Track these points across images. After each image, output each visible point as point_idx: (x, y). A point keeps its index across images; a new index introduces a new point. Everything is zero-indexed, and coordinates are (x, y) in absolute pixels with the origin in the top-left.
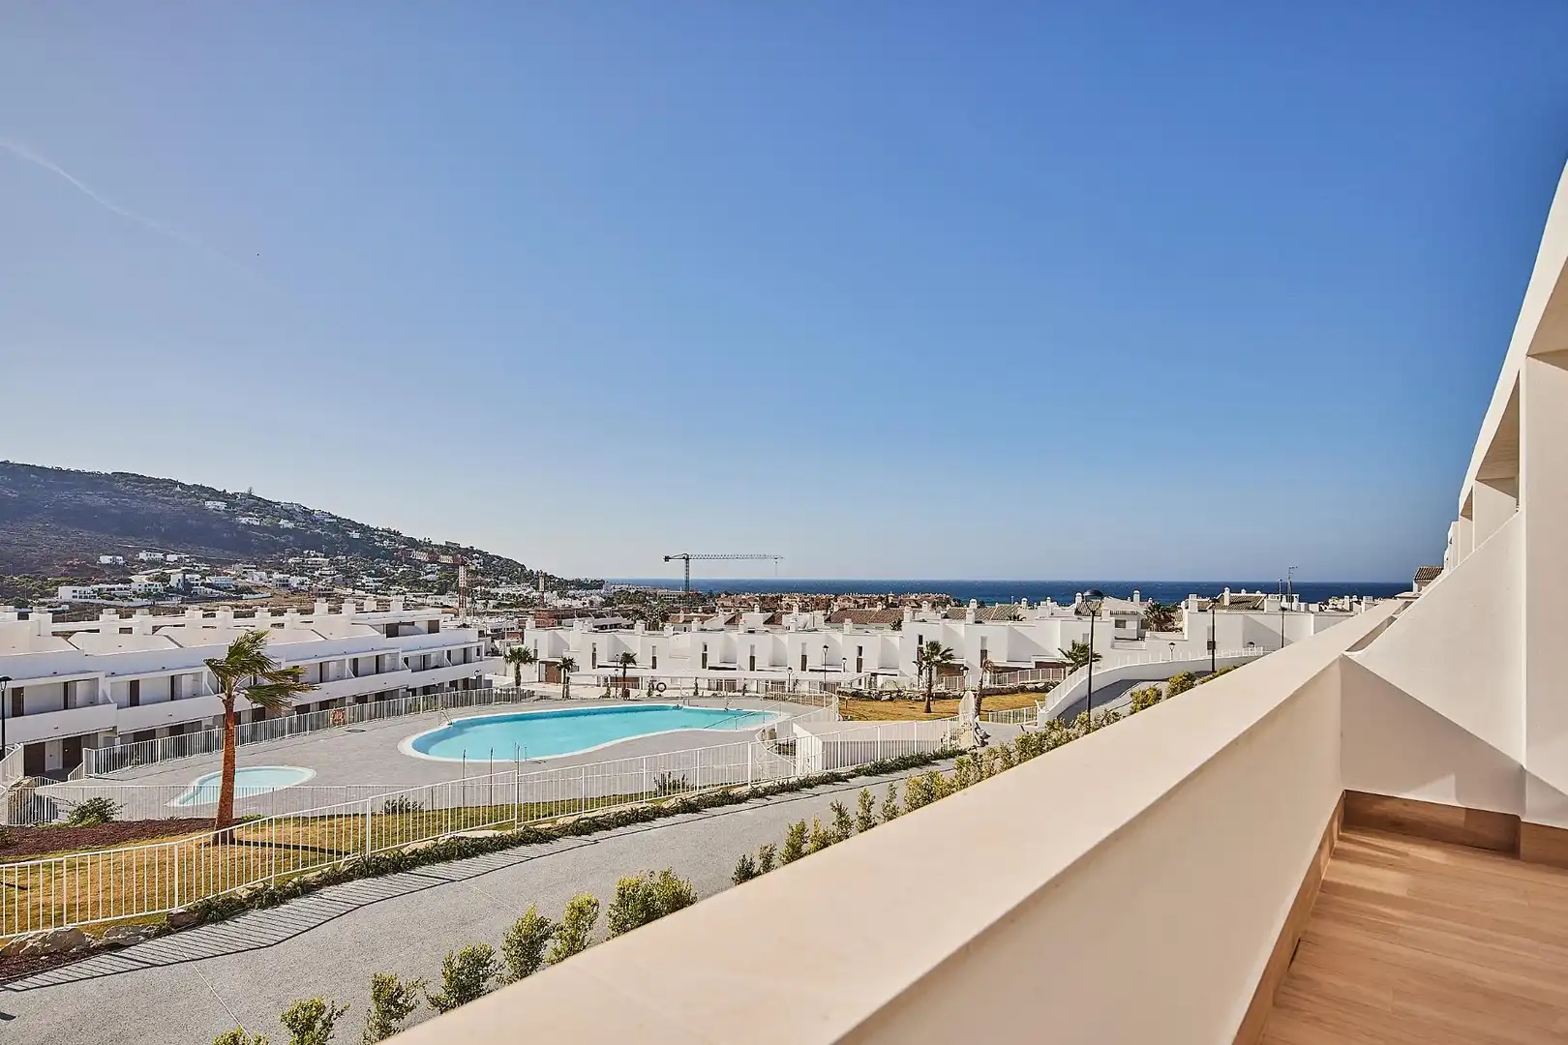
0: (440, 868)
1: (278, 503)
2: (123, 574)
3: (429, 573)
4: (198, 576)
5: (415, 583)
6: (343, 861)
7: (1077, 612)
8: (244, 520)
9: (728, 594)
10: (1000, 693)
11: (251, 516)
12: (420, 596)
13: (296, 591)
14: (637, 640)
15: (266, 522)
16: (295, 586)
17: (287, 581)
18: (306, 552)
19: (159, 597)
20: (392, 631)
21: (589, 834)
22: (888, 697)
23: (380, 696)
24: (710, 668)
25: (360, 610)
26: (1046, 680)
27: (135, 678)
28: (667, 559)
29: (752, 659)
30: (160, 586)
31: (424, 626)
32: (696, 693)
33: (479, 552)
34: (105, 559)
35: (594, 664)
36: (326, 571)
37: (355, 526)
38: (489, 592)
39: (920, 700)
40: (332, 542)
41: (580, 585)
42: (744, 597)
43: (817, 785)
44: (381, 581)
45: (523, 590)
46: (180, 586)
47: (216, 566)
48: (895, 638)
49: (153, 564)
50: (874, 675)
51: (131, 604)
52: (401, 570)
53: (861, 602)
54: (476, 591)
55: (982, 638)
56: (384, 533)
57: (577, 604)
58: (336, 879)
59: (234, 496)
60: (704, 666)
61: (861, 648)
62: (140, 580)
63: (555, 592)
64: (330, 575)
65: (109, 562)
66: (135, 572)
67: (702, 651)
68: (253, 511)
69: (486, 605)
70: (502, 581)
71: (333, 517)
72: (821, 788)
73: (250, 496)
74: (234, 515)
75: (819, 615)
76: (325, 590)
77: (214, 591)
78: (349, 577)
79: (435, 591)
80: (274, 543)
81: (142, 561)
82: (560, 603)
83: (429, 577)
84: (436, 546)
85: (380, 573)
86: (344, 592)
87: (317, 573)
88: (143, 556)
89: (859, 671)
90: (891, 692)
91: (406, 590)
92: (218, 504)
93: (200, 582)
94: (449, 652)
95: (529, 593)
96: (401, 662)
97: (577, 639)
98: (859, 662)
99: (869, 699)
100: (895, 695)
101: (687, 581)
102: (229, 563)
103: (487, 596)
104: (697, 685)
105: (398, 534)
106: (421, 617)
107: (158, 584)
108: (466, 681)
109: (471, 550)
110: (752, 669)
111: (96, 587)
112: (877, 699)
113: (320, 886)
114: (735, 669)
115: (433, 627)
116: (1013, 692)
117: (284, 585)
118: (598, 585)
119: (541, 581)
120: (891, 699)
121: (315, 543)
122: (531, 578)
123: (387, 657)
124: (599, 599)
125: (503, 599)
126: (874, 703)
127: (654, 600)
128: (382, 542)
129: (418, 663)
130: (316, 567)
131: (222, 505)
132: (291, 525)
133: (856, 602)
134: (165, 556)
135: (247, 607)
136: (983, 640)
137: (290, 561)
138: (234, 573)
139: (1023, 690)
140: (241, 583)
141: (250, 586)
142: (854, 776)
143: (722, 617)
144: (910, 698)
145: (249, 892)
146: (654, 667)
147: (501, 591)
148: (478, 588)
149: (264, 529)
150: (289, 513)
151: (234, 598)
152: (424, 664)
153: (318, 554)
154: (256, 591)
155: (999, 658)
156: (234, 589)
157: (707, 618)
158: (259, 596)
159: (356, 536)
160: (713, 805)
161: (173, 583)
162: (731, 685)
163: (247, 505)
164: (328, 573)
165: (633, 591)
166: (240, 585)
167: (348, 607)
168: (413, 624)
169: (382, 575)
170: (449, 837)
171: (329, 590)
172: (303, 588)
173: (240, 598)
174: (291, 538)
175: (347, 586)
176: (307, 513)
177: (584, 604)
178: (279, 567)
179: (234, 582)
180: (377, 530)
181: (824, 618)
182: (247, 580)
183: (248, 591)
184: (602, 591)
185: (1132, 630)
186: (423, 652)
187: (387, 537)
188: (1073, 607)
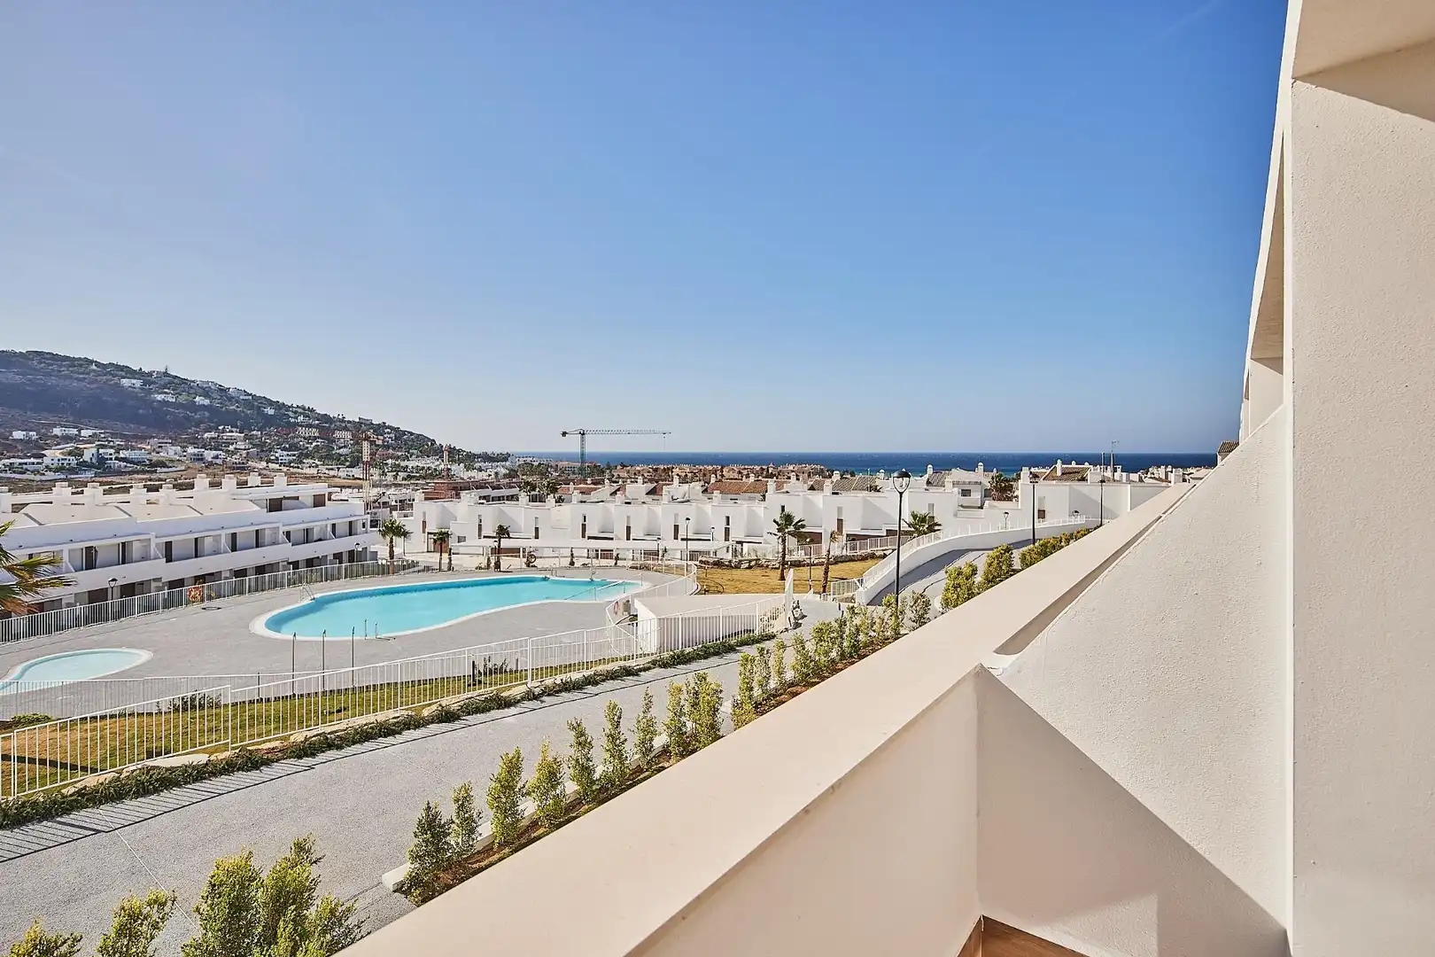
1: (193, 382)
2: (35, 449)
4: (112, 451)
5: (328, 457)
7: (928, 483)
8: (159, 397)
9: (623, 466)
10: (851, 559)
11: (166, 393)
13: (211, 464)
14: (521, 513)
15: (183, 398)
16: (210, 460)
17: (202, 455)
18: (221, 428)
19: (72, 470)
20: (275, 505)
22: (747, 565)
23: (260, 570)
24: (589, 538)
25: (241, 486)
28: (564, 434)
29: (628, 528)
30: (73, 461)
31: (310, 501)
32: (572, 563)
33: (389, 427)
34: (18, 435)
36: (241, 445)
37: (271, 403)
38: (399, 465)
39: (777, 568)
40: (246, 419)
41: (486, 457)
42: (638, 468)
43: (604, 681)
44: (294, 455)
45: (431, 463)
46: (94, 461)
47: (132, 440)
48: (759, 508)
49: (67, 439)
50: (741, 543)
51: (43, 478)
52: (314, 444)
53: (745, 472)
54: (387, 464)
55: (838, 508)
56: (298, 409)
57: (482, 476)
59: (150, 374)
60: (583, 536)
61: (728, 518)
62: (53, 455)
63: (462, 465)
64: (245, 449)
65: (22, 437)
66: (49, 447)
67: (581, 521)
68: (169, 389)
69: (395, 477)
70: (413, 454)
72: (609, 684)
73: (166, 374)
74: (150, 392)
75: (697, 486)
76: (239, 463)
77: (128, 465)
78: (263, 451)
79: (348, 464)
80: (187, 418)
81: (56, 436)
82: (466, 475)
83: (341, 451)
84: (349, 422)
85: (293, 447)
86: (257, 465)
87: (231, 448)
88: (57, 431)
90: (750, 561)
91: (319, 463)
92: (134, 381)
93: (113, 457)
94: (334, 525)
95: (438, 465)
96: (282, 537)
97: (464, 513)
98: (727, 531)
99: (730, 567)
100: (753, 563)
101: (582, 454)
102: (143, 438)
103: (397, 469)
104: (572, 555)
105: (312, 410)
106: (307, 491)
107: (71, 458)
108: (351, 553)
109: (384, 425)
110: (628, 539)
111: (7, 461)
112: (737, 567)
114: (612, 539)
115: (319, 501)
116: (864, 558)
117: (198, 459)
118: (504, 458)
119: (446, 454)
120: (750, 567)
121: (232, 420)
122: (440, 452)
123: (267, 532)
124: (504, 471)
125: (412, 472)
126: (734, 572)
127: (556, 471)
128: (297, 418)
129: (301, 536)
130: (233, 441)
131: (138, 383)
132: (207, 402)
133: (740, 473)
134: (79, 431)
135: (156, 480)
136: (840, 509)
137: (206, 435)
138: (149, 447)
139: (872, 556)
140: (155, 457)
141: (164, 459)
142: (649, 669)
143: (607, 488)
144: (767, 566)
146: (537, 537)
147: (411, 464)
148: (390, 461)
149: (181, 406)
150: (206, 392)
151: (148, 472)
152: (307, 537)
153: (234, 429)
154: (170, 465)
155: (851, 528)
156: (148, 462)
157: (596, 489)
158: (174, 469)
159: (270, 411)
160: (478, 710)
161: (87, 457)
162: (606, 554)
163: (162, 383)
164: (243, 447)
165: (536, 464)
166: (154, 459)
167: (229, 482)
168: (297, 498)
169: (297, 449)
170: (135, 768)
171: (243, 463)
172: (218, 461)
173: (155, 471)
174: (207, 414)
175: (261, 459)
176: (223, 390)
177: (490, 475)
178: (194, 442)
179: (148, 457)
180: (292, 406)
181: (701, 489)
182: (162, 454)
183: (162, 464)
184: (508, 463)
185: (976, 496)
186: (305, 526)
187: (301, 413)
188: (927, 476)
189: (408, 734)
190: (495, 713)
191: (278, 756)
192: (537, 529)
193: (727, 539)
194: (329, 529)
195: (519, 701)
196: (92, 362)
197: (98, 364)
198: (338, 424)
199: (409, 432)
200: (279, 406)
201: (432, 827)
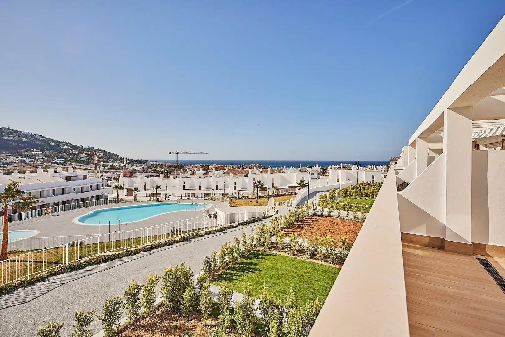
0: (95, 267)
1: (21, 132)
3: (82, 158)
5: (77, 161)
6: (57, 267)
7: (300, 171)
8: (6, 138)
9: (191, 165)
10: (278, 196)
11: (9, 136)
12: (78, 166)
13: (29, 164)
14: (160, 181)
15: (16, 138)
16: (28, 162)
17: (25, 160)
18: (32, 150)
20: (69, 179)
21: (150, 251)
23: (64, 203)
24: (186, 190)
25: (56, 172)
26: (292, 192)
28: (170, 153)
29: (200, 187)
31: (82, 177)
32: (181, 198)
33: (101, 150)
35: (145, 189)
36: (41, 157)
37: (52, 140)
38: (105, 164)
39: (254, 199)
40: (43, 146)
41: (139, 162)
42: (196, 166)
44: (63, 161)
45: (118, 164)
48: (246, 179)
50: (240, 191)
52: (71, 156)
53: (234, 167)
54: (100, 164)
55: (273, 179)
56: (64, 143)
57: (138, 168)
58: (55, 274)
60: (184, 189)
61: (235, 182)
63: (130, 164)
64: (42, 158)
67: (183, 184)
68: (10, 134)
69: (104, 169)
70: (110, 160)
71: (43, 137)
72: (228, 230)
73: (9, 129)
75: (221, 172)
76: (40, 164)
78: (50, 159)
79: (85, 164)
80: (18, 146)
82: (132, 168)
83: (82, 159)
84: (84, 148)
85: (62, 157)
86: (47, 164)
87: (37, 158)
89: (235, 190)
91: (73, 163)
94: (91, 186)
95: (121, 164)
96: (72, 190)
97: (139, 181)
98: (235, 187)
99: (238, 199)
100: (246, 197)
101: (177, 160)
103: (104, 166)
104: (181, 195)
105: (70, 144)
106: (80, 173)
108: (98, 196)
109: (98, 150)
110: (200, 189)
112: (241, 199)
113: (48, 277)
114: (194, 190)
115: (85, 177)
116: (282, 195)
117: (23, 162)
118: (145, 162)
119: (125, 160)
120: (245, 199)
121: (37, 147)
122: (121, 160)
123: (67, 189)
124: (146, 167)
125: (110, 167)
126: (240, 200)
127: (165, 167)
128: (63, 146)
129: (79, 190)
130: (38, 155)
132: (26, 140)
135: (7, 170)
137: (26, 153)
138: (2, 157)
139: (285, 195)
140: (5, 161)
141: (9, 162)
142: (238, 226)
143: (189, 173)
144: (251, 198)
145: (19, 282)
146: (167, 190)
147: (110, 164)
148: (101, 163)
149: (15, 141)
150: (25, 135)
151: (2, 167)
152: (81, 191)
153: (37, 151)
154: (11, 164)
155: (277, 185)
156: (2, 163)
157: (184, 173)
158: (13, 166)
159: (53, 144)
160: (193, 238)
162: (193, 195)
163: (7, 132)
164: (42, 157)
165: (158, 164)
166: (5, 162)
167: (51, 171)
168: (77, 176)
169: (63, 158)
170: (98, 255)
171: (42, 164)
172: (31, 163)
173: (5, 167)
174: (26, 144)
175: (49, 162)
176: (33, 136)
177: (140, 168)
178: (21, 155)
179: (2, 161)
180: (61, 142)
181: (223, 173)
182: (8, 160)
183: (8, 164)
184: (147, 164)
185: (316, 175)
186: (81, 186)
187: (65, 145)
188: (299, 169)
190: (198, 239)
191: (138, 251)
192: (167, 187)
194: (90, 187)
195: (204, 235)
198: (80, 149)
199: (108, 152)
200: (56, 142)
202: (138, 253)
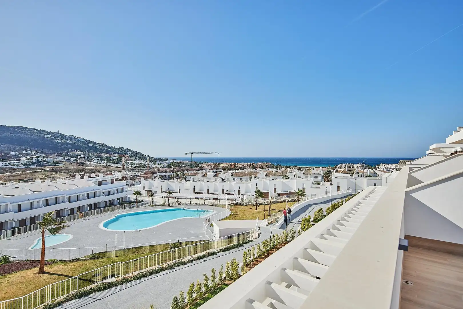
1: (67, 135)
2: (18, 158)
3: (114, 157)
4: (42, 158)
5: (110, 160)
6: (70, 294)
7: (304, 174)
8: (56, 141)
9: (205, 163)
10: (278, 202)
11: (58, 139)
12: (111, 164)
13: (72, 163)
14: (174, 184)
15: (63, 141)
16: (72, 161)
17: (70, 160)
18: (75, 150)
19: (29, 165)
20: (100, 183)
22: (245, 205)
23: (96, 204)
26: (292, 198)
27: (19, 203)
28: (186, 154)
29: (208, 190)
30: (29, 162)
31: (110, 182)
33: (129, 150)
34: (12, 153)
35: (161, 191)
37: (91, 142)
39: (255, 206)
40: (84, 148)
41: (160, 160)
42: (210, 164)
44: (99, 159)
45: (143, 162)
46: (36, 162)
47: (48, 154)
48: (249, 184)
49: (27, 154)
50: (244, 195)
51: (20, 167)
52: (105, 156)
53: (245, 165)
54: (129, 162)
55: (274, 185)
56: (100, 145)
59: (53, 133)
60: (194, 193)
61: (239, 187)
62: (23, 160)
63: (153, 163)
64: (83, 158)
65: (13, 154)
66: (22, 157)
67: (193, 187)
68: (59, 138)
69: (131, 167)
70: (136, 159)
71: (84, 140)
73: (58, 133)
74: (53, 139)
75: (229, 174)
77: (47, 163)
78: (89, 158)
79: (116, 162)
80: (65, 147)
81: (24, 154)
82: (154, 166)
83: (114, 158)
84: (116, 148)
85: (99, 157)
86: (87, 163)
87: (79, 157)
88: (24, 152)
90: (246, 203)
91: (107, 162)
92: (48, 135)
93: (42, 160)
95: (145, 163)
96: (102, 193)
97: (156, 184)
98: (239, 191)
99: (240, 205)
102: (51, 154)
103: (132, 164)
104: (191, 199)
105: (104, 145)
106: (109, 178)
107: (29, 161)
108: (122, 198)
109: (127, 149)
110: (208, 193)
111: (9, 162)
112: (243, 205)
114: (203, 193)
115: (112, 182)
116: (282, 202)
117: (69, 161)
118: (166, 160)
119: (149, 159)
121: (79, 148)
122: (145, 158)
123: (98, 192)
124: (166, 165)
125: (137, 165)
126: (241, 207)
127: (183, 164)
128: (100, 147)
129: (107, 193)
130: (80, 155)
131: (49, 136)
132: (71, 142)
133: (243, 165)
134: (31, 152)
135: (57, 168)
137: (71, 153)
138: (53, 157)
139: (285, 201)
140: (55, 160)
141: (58, 161)
144: (252, 205)
146: (179, 193)
147: (136, 162)
149: (62, 143)
150: (70, 138)
151: (53, 165)
153: (80, 151)
154: (60, 163)
155: (278, 191)
156: (53, 162)
157: (197, 174)
158: (61, 164)
159: (92, 145)
161: (34, 161)
163: (57, 136)
164: (83, 157)
165: (176, 162)
166: (55, 161)
167: (86, 177)
168: (106, 181)
169: (100, 157)
170: (101, 283)
171: (83, 162)
172: (75, 162)
173: (55, 165)
174: (71, 146)
175: (88, 161)
176: (76, 138)
177: (162, 166)
178: (67, 155)
179: (53, 160)
180: (98, 143)
181: (231, 175)
182: (57, 159)
183: (57, 163)
184: (167, 162)
185: (319, 179)
186: (109, 190)
187: (101, 146)
188: (303, 172)
189: (162, 273)
190: (182, 267)
191: (132, 279)
192: (179, 190)
193: (239, 194)
194: (116, 190)
195: (187, 263)
196: (35, 129)
197: (37, 130)
198: (113, 149)
199: (135, 151)
200: (94, 143)
201: (176, 301)
202: (130, 281)
